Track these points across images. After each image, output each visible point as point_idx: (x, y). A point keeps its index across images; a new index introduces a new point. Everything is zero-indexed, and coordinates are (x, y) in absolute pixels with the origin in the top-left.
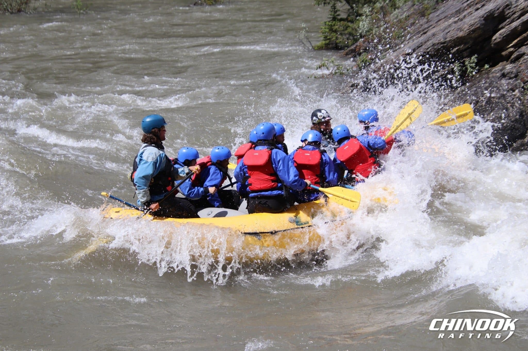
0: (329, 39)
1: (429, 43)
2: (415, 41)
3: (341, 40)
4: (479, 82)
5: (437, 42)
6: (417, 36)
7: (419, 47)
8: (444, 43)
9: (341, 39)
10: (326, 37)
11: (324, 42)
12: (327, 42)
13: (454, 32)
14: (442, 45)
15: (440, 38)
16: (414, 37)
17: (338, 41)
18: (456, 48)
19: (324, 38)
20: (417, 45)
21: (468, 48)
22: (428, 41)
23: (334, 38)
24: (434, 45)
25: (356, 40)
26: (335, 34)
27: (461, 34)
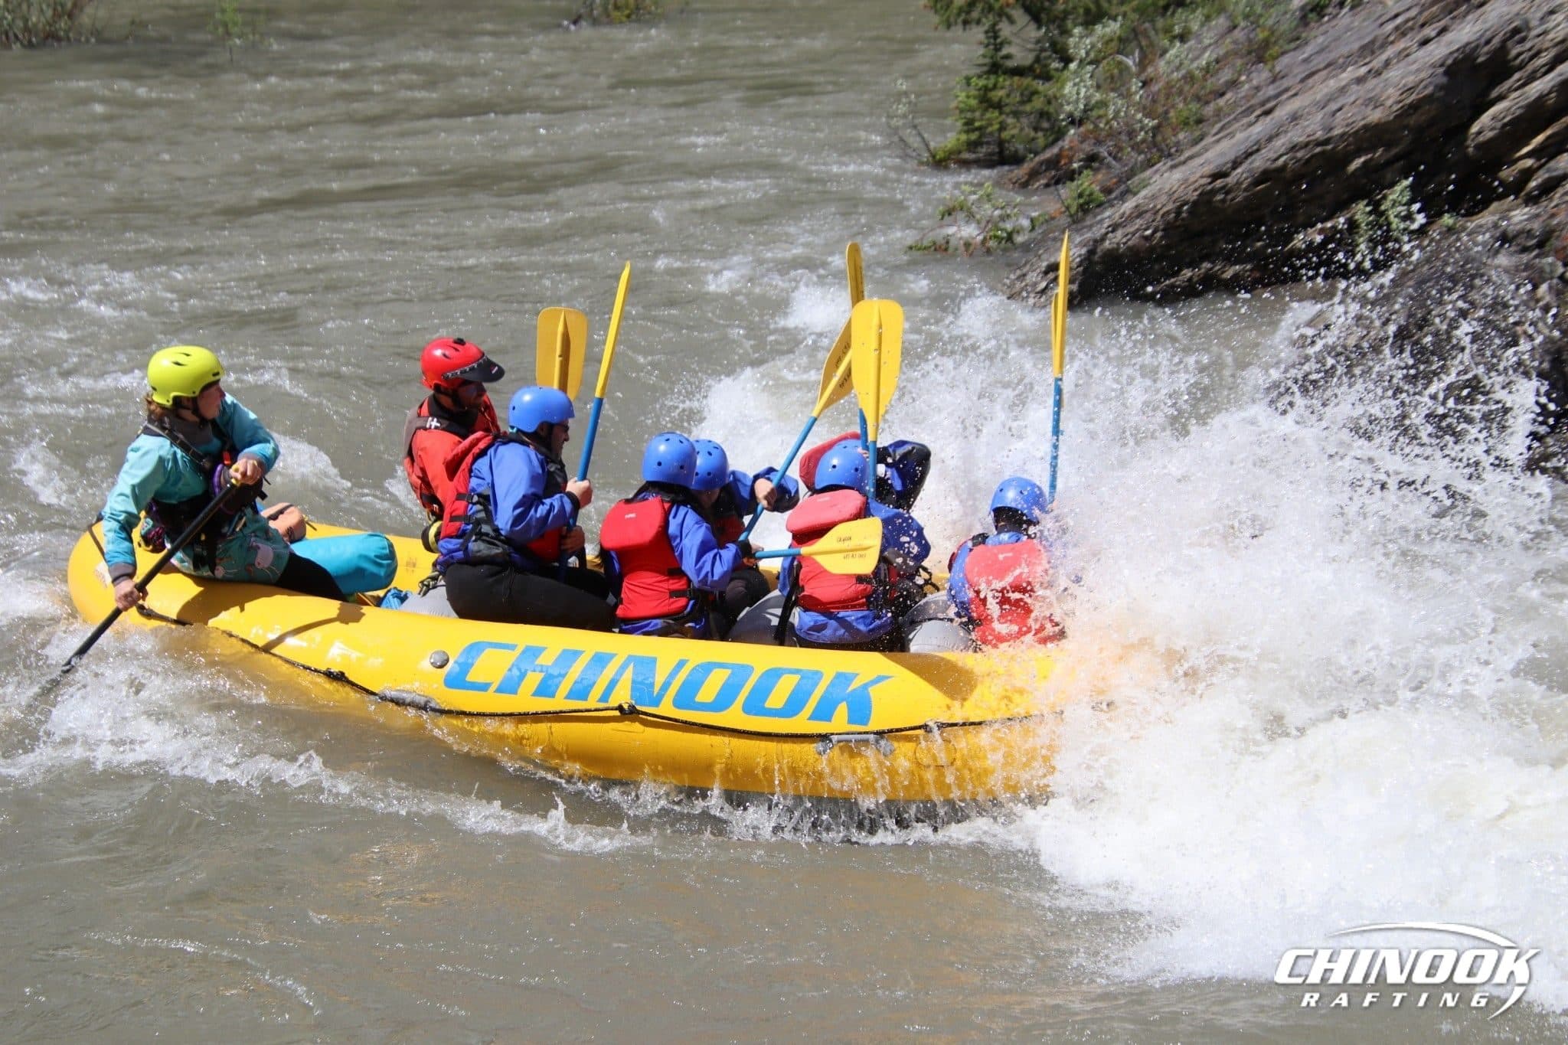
0: (979, 129)
1: (1280, 144)
2: (1239, 136)
3: (1015, 131)
5: (1303, 139)
6: (1245, 120)
7: (1251, 154)
8: (1327, 142)
9: (1017, 130)
10: (969, 123)
11: (964, 137)
12: (974, 136)
13: (1356, 110)
14: (1318, 149)
15: (1313, 127)
16: (1237, 125)
17: (1005, 135)
18: (1362, 159)
19: (965, 124)
20: (1243, 148)
21: (1397, 158)
22: (1277, 135)
23: (996, 127)
24: (1294, 148)
25: (1059, 134)
26: (996, 113)
27: (1375, 116)
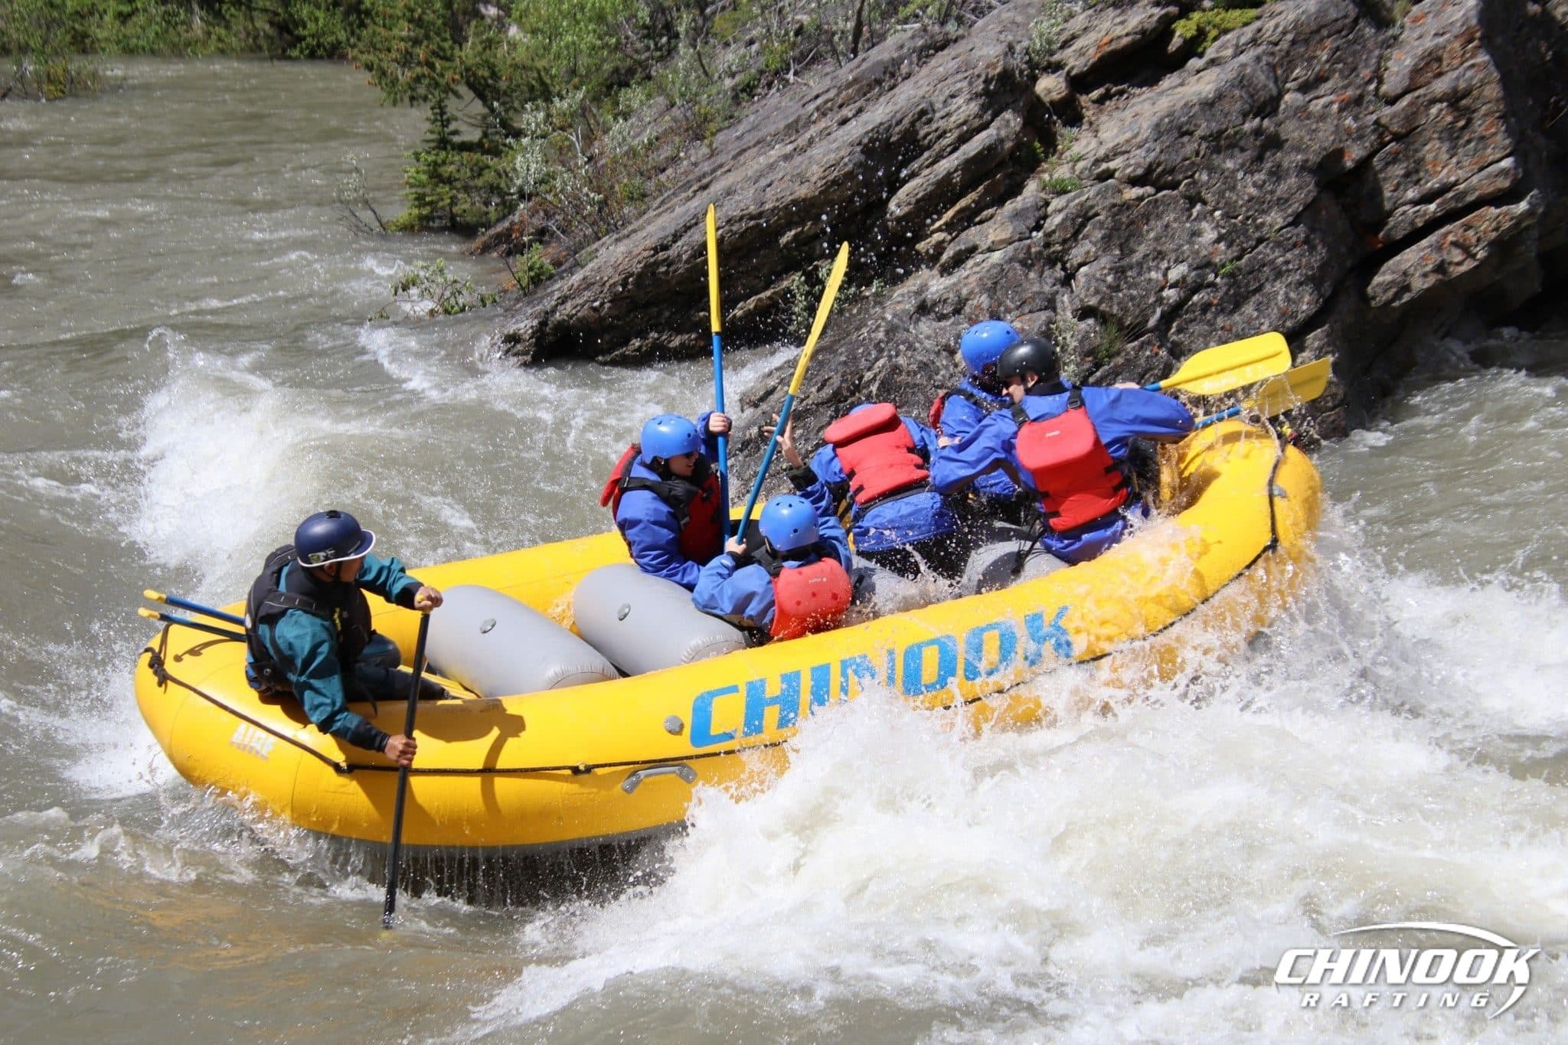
0: (431, 203)
2: (678, 210)
3: (466, 206)
4: (858, 329)
5: (737, 213)
6: (684, 195)
7: (690, 228)
8: (760, 215)
9: (467, 206)
10: (420, 198)
11: (416, 211)
12: (425, 211)
13: (784, 186)
14: (752, 223)
15: (746, 202)
16: (675, 200)
17: (455, 210)
18: (793, 232)
19: (416, 199)
20: (681, 222)
23: (447, 201)
24: (730, 222)
25: (511, 208)
26: (447, 188)
27: (803, 191)
